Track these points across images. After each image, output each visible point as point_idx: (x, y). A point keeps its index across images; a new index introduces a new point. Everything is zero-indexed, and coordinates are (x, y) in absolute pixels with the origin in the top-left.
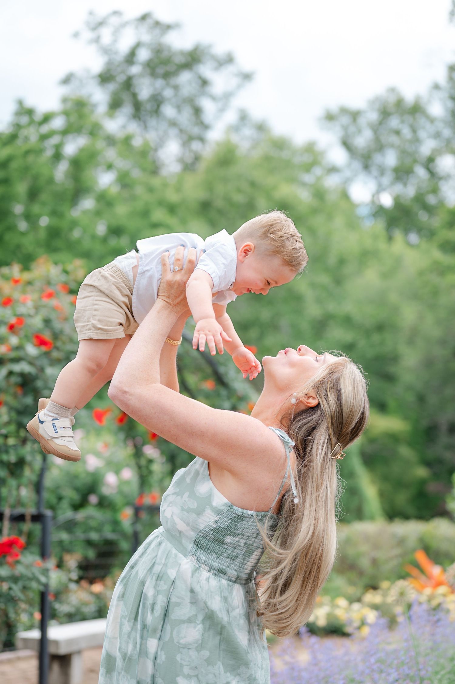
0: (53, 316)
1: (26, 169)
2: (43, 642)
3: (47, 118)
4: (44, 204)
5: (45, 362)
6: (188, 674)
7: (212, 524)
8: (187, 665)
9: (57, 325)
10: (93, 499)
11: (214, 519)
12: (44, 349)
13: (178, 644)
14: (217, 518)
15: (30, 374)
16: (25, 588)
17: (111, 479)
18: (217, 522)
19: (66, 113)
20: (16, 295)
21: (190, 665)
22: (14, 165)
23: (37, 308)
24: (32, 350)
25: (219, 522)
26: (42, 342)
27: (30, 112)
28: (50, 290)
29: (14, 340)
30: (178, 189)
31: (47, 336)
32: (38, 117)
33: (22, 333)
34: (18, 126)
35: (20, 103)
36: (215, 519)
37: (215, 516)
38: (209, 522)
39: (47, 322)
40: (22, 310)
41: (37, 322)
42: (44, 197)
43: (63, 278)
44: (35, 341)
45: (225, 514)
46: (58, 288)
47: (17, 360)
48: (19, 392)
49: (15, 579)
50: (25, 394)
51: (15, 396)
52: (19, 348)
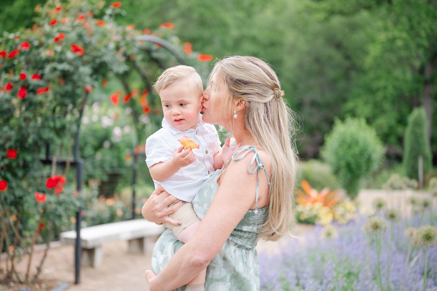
0: (84, 33)
2: (78, 240)
5: (79, 63)
9: (87, 39)
10: (107, 144)
12: (78, 54)
15: (68, 71)
16: (66, 209)
17: (117, 132)
20: (59, 19)
23: (73, 27)
24: (70, 55)
26: (76, 49)
28: (82, 14)
29: (59, 48)
31: (80, 45)
33: (64, 44)
39: (80, 36)
40: (64, 28)
41: (72, 36)
43: (90, 7)
44: (72, 48)
46: (87, 14)
47: (61, 61)
48: (62, 83)
49: (60, 203)
50: (66, 84)
51: (59, 84)
52: (62, 53)
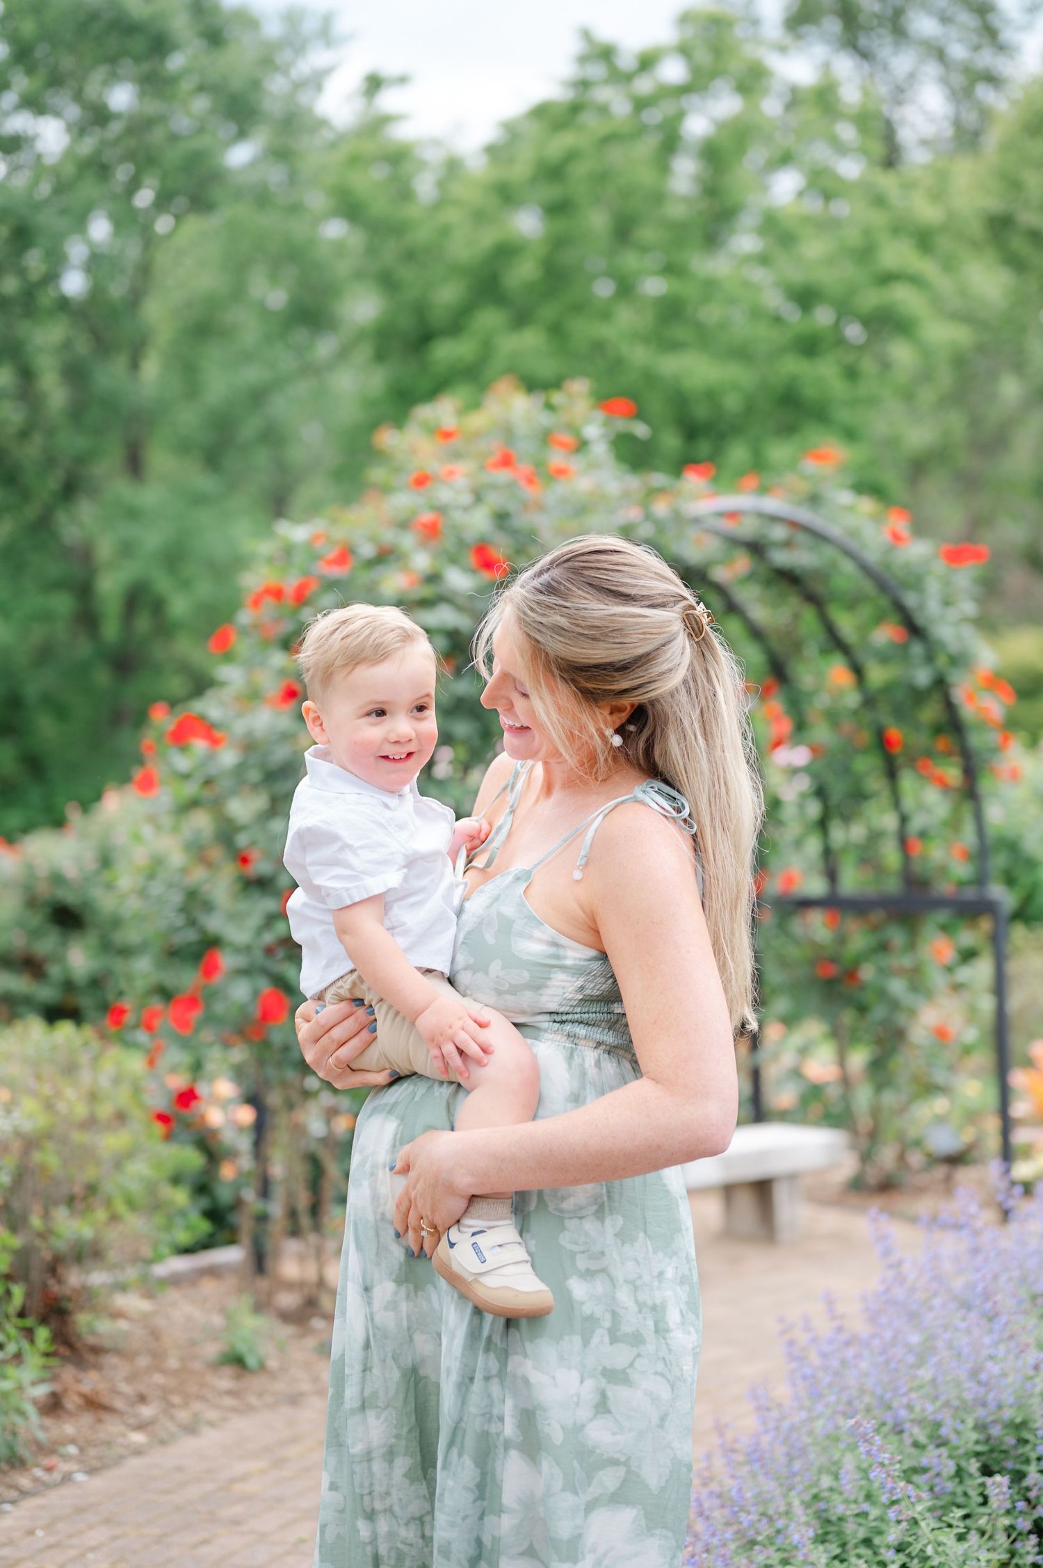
0: (514, 506)
1: (602, 177)
3: (647, 62)
4: (644, 249)
6: (588, 1270)
7: (571, 996)
8: (583, 1252)
11: (573, 986)
13: (558, 1214)
14: (579, 983)
15: (459, 630)
18: (582, 988)
19: (684, 50)
21: (588, 1250)
22: (579, 170)
23: (478, 496)
24: (460, 580)
25: (587, 989)
26: (484, 563)
27: (606, 54)
29: (422, 561)
30: (938, 194)
31: (501, 547)
32: (626, 61)
34: (583, 85)
35: (586, 35)
36: (576, 984)
37: (574, 979)
38: (564, 993)
39: (501, 518)
40: (444, 495)
41: (478, 522)
42: (647, 233)
44: (471, 560)
45: (596, 972)
52: (433, 578)
